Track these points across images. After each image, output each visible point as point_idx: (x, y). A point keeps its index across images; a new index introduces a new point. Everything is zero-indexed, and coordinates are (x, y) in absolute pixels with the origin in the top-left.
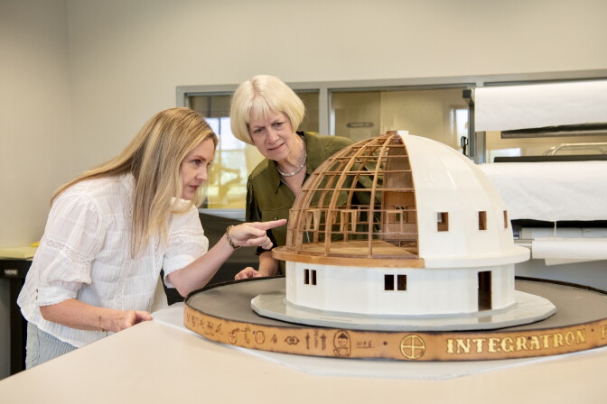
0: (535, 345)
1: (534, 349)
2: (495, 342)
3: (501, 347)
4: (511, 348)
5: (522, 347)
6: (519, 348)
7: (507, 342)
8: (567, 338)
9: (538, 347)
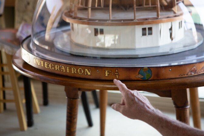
0: (63, 69)
1: (63, 71)
2: (47, 64)
3: (49, 67)
4: (53, 68)
5: (57, 69)
6: (56, 69)
7: (51, 65)
8: (79, 71)
9: (64, 71)
